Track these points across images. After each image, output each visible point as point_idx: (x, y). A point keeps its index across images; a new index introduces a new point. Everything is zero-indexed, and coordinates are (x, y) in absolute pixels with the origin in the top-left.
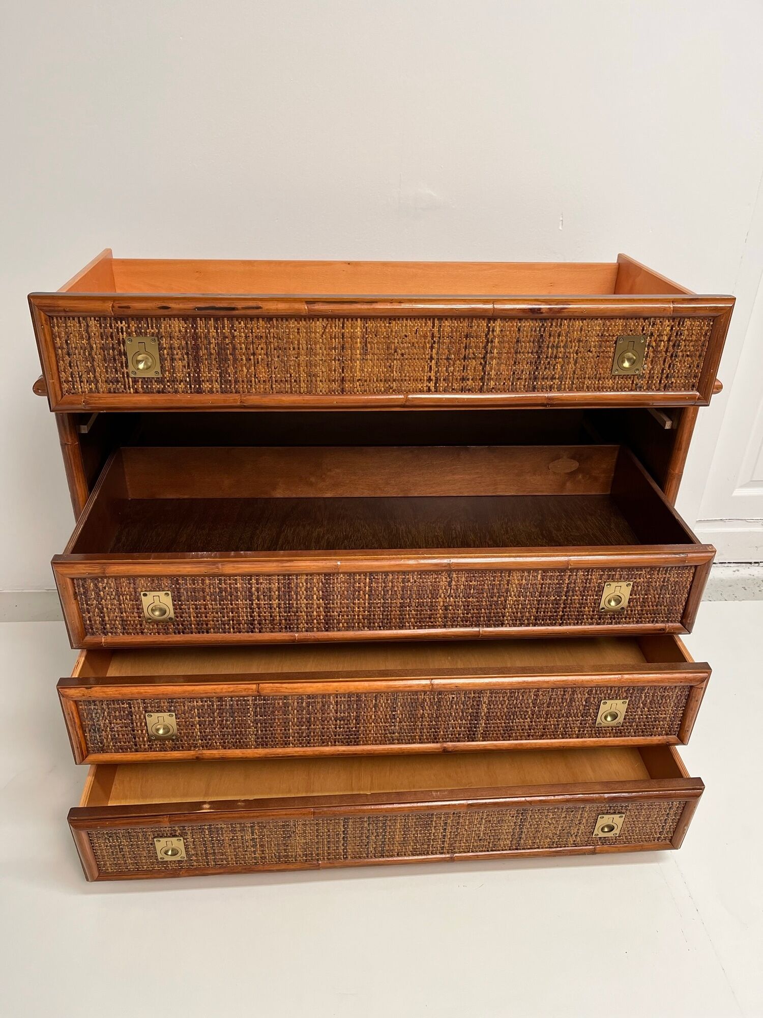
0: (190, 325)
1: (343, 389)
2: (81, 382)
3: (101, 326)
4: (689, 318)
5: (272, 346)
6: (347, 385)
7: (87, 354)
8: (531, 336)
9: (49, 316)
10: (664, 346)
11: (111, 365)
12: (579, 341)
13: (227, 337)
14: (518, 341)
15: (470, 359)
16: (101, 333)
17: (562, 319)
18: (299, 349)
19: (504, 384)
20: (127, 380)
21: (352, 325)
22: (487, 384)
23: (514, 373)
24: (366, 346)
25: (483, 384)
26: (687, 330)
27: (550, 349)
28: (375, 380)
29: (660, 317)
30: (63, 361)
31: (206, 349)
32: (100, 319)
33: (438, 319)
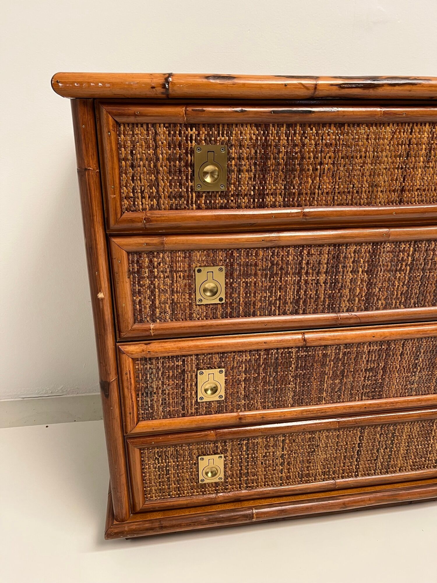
0: (262, 132)
1: (401, 199)
2: (143, 197)
3: (170, 133)
5: (340, 154)
6: (406, 195)
7: (152, 165)
9: (117, 122)
11: (176, 178)
13: (297, 145)
16: (169, 141)
18: (365, 157)
20: (190, 195)
21: (420, 131)
28: (433, 189)
30: (126, 174)
31: (275, 158)
32: (170, 126)
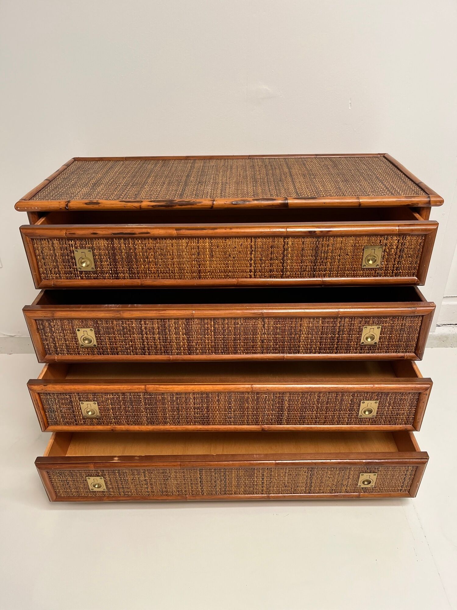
0: (110, 243)
1: (200, 276)
2: (51, 273)
3: (60, 243)
4: (409, 235)
5: (158, 253)
6: (202, 274)
7: (53, 258)
8: (311, 247)
9: (32, 239)
10: (394, 251)
11: (67, 264)
12: (341, 249)
13: (131, 249)
14: (303, 250)
15: (274, 259)
16: (61, 247)
17: (329, 237)
18: (173, 255)
19: (296, 273)
20: (76, 272)
21: (203, 242)
22: (285, 273)
23: (301, 267)
24: (212, 253)
25: (283, 273)
26: (408, 242)
27: (323, 254)
28: (218, 272)
29: (391, 235)
30: (41, 262)
31: (120, 255)
32: (59, 239)
33: (254, 238)
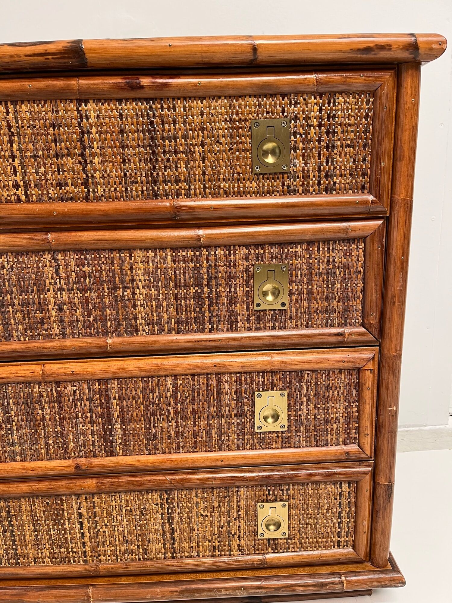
4: (341, 93)
8: (138, 123)
10: (315, 133)
12: (202, 128)
14: (122, 131)
15: (64, 155)
17: (173, 99)
19: (115, 189)
22: (94, 191)
23: (125, 175)
25: (89, 191)
27: (167, 141)
29: (302, 93)
33: (12, 102)
